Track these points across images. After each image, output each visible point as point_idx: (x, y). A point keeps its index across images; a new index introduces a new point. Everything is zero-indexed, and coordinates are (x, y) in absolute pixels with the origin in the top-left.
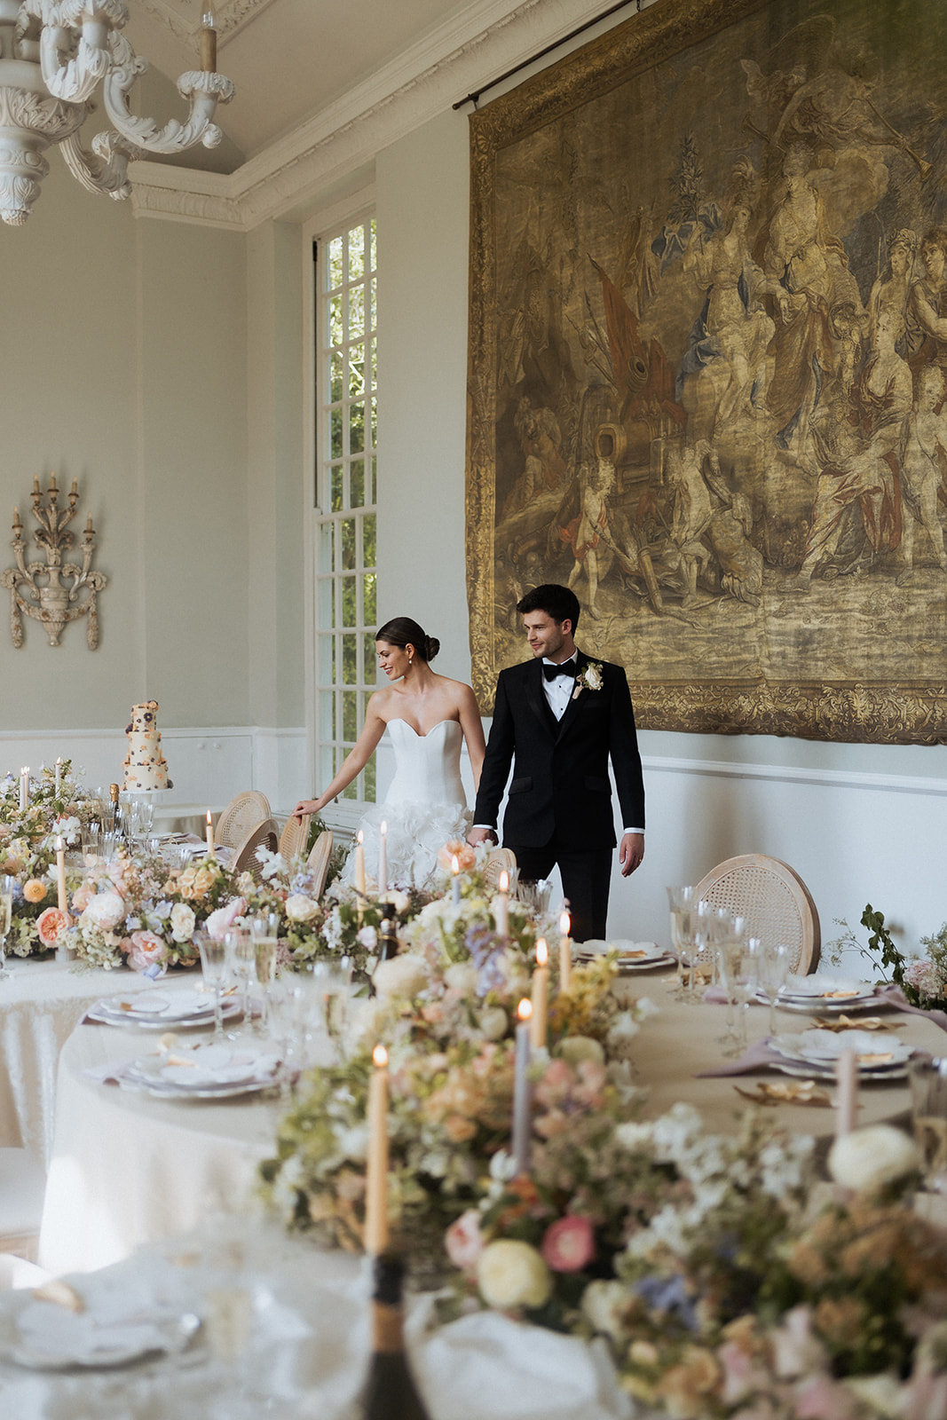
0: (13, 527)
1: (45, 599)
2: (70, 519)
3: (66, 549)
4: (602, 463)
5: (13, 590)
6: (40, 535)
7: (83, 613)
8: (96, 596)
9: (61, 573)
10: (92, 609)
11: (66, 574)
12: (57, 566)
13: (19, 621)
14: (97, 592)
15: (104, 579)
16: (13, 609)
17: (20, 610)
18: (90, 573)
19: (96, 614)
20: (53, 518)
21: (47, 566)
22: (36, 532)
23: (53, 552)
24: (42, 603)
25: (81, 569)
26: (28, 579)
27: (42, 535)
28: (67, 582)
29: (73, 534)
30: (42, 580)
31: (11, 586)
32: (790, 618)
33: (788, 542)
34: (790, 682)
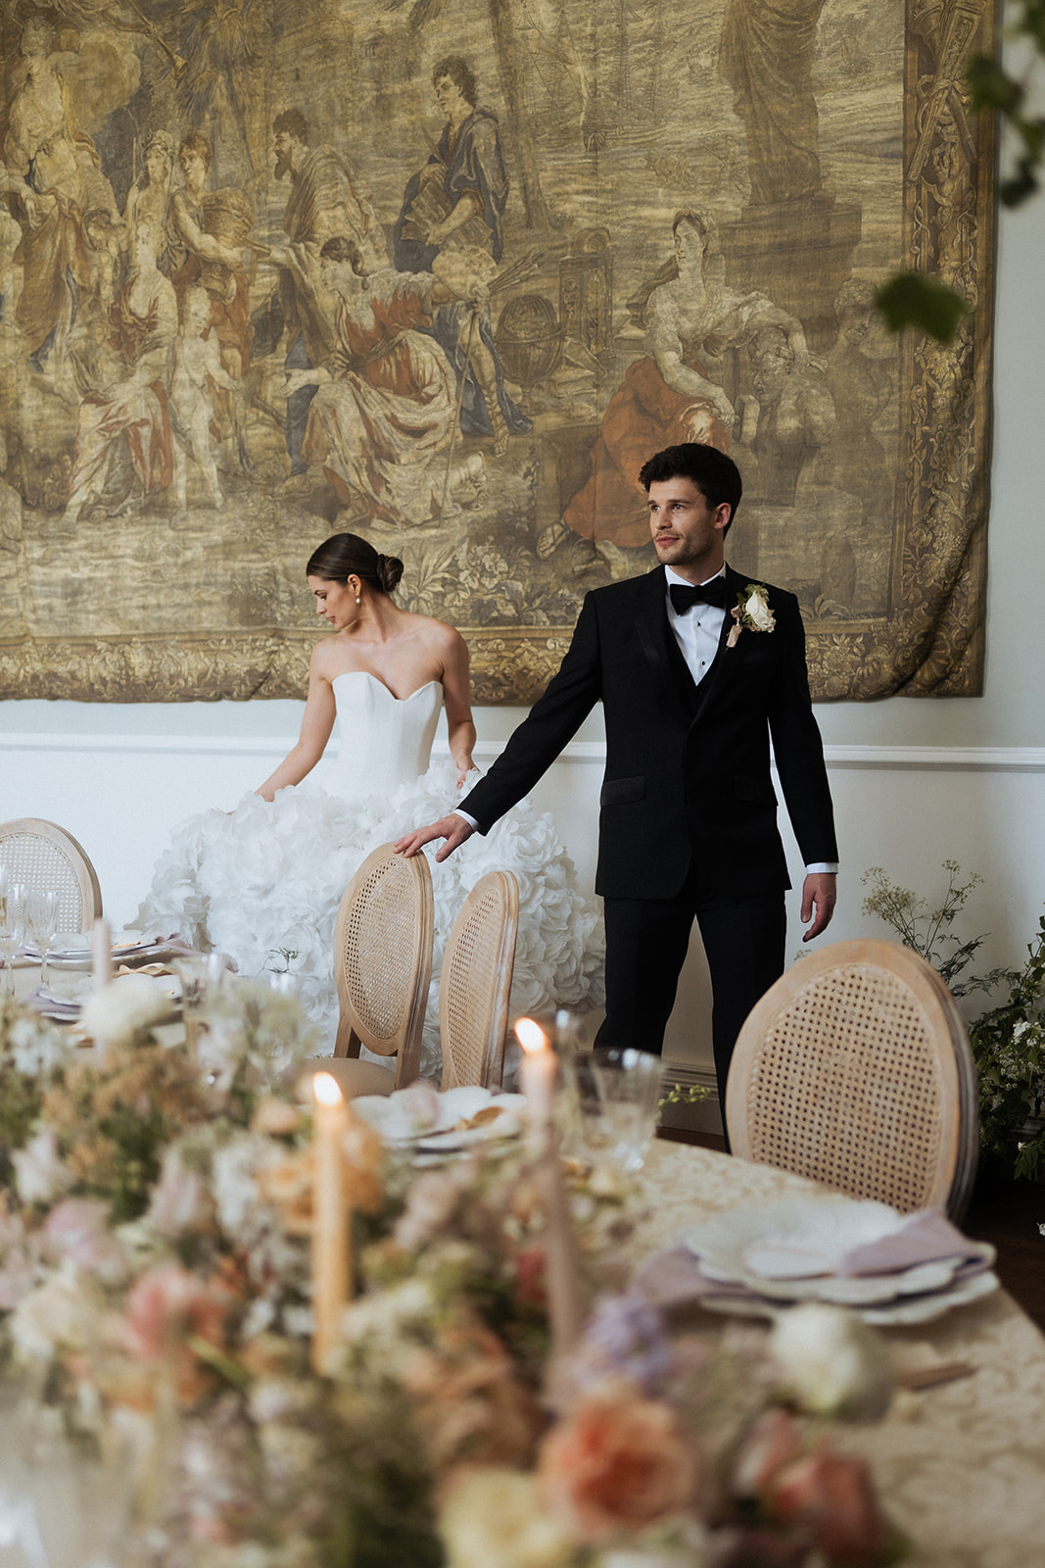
32: (56, 567)
33: (49, 480)
34: (59, 638)
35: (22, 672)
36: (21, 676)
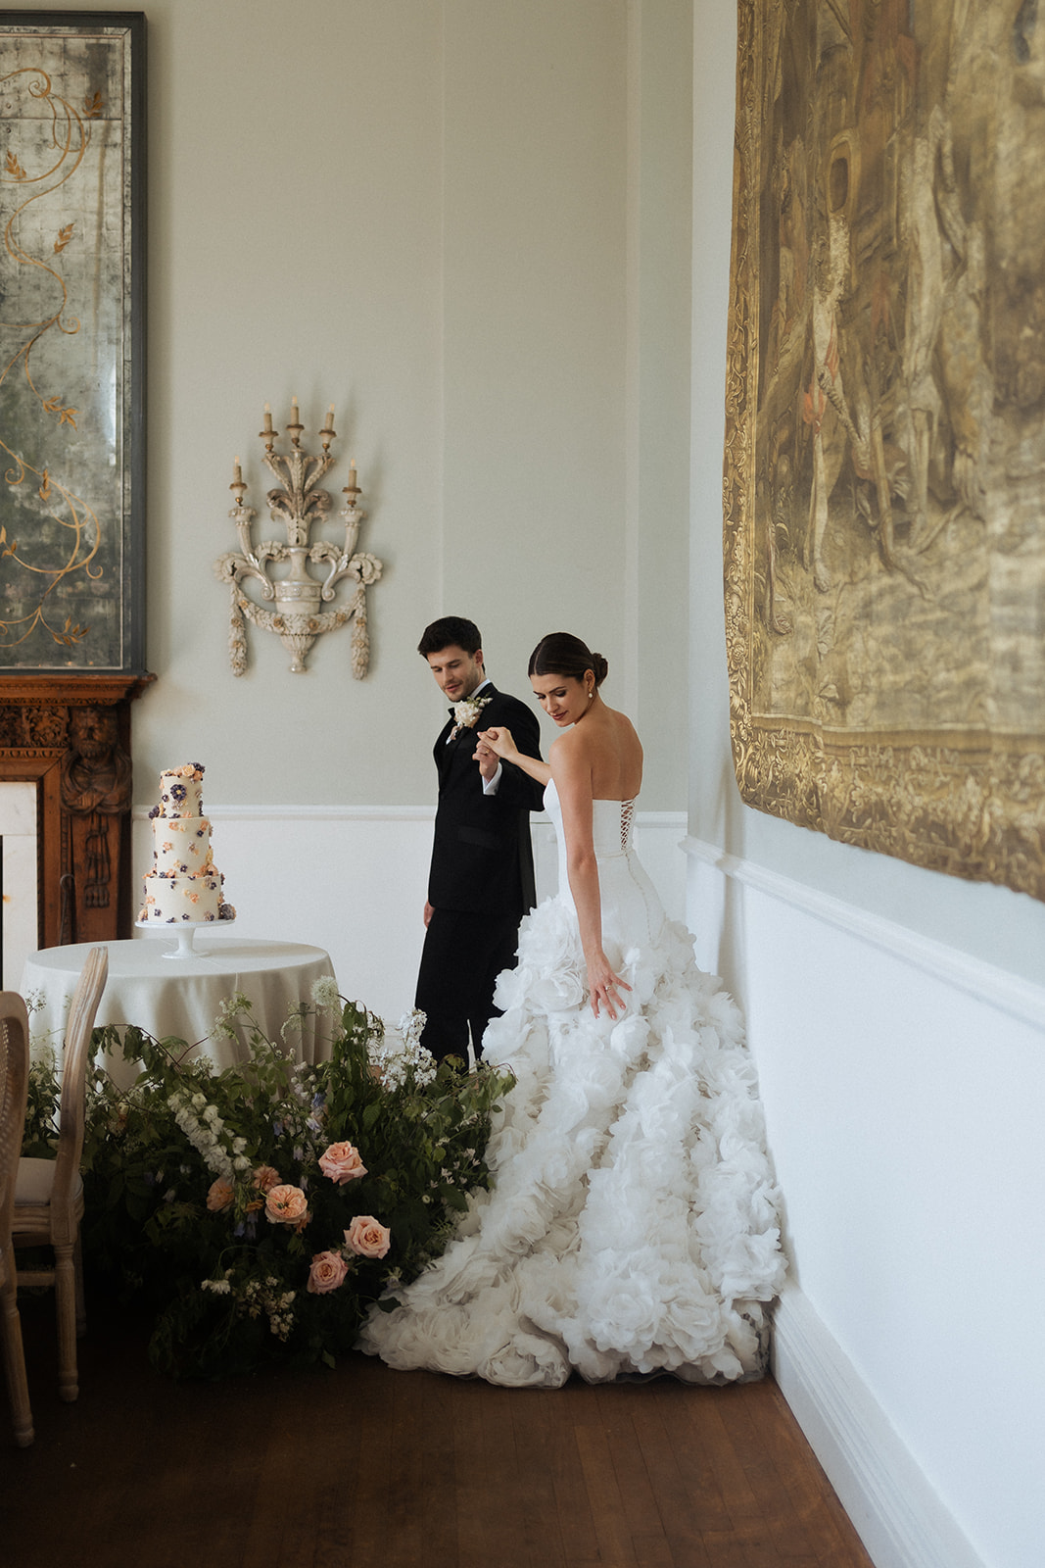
0: (232, 486)
1: (284, 600)
2: (324, 474)
3: (315, 520)
4: (833, 224)
5: (233, 586)
6: (274, 498)
7: (345, 620)
8: (367, 592)
9: (308, 558)
10: (359, 614)
11: (316, 558)
12: (301, 546)
13: (241, 634)
14: (367, 586)
15: (378, 566)
16: (232, 614)
17: (244, 615)
18: (355, 556)
19: (367, 624)
20: (296, 470)
21: (286, 546)
22: (269, 494)
23: (293, 523)
24: (279, 605)
25: (341, 550)
26: (255, 568)
27: (277, 498)
28: (319, 571)
29: (329, 496)
30: (280, 568)
31: (229, 579)
32: (1030, 553)
33: (1028, 332)
34: (1025, 738)
35: (987, 818)
36: (986, 829)
